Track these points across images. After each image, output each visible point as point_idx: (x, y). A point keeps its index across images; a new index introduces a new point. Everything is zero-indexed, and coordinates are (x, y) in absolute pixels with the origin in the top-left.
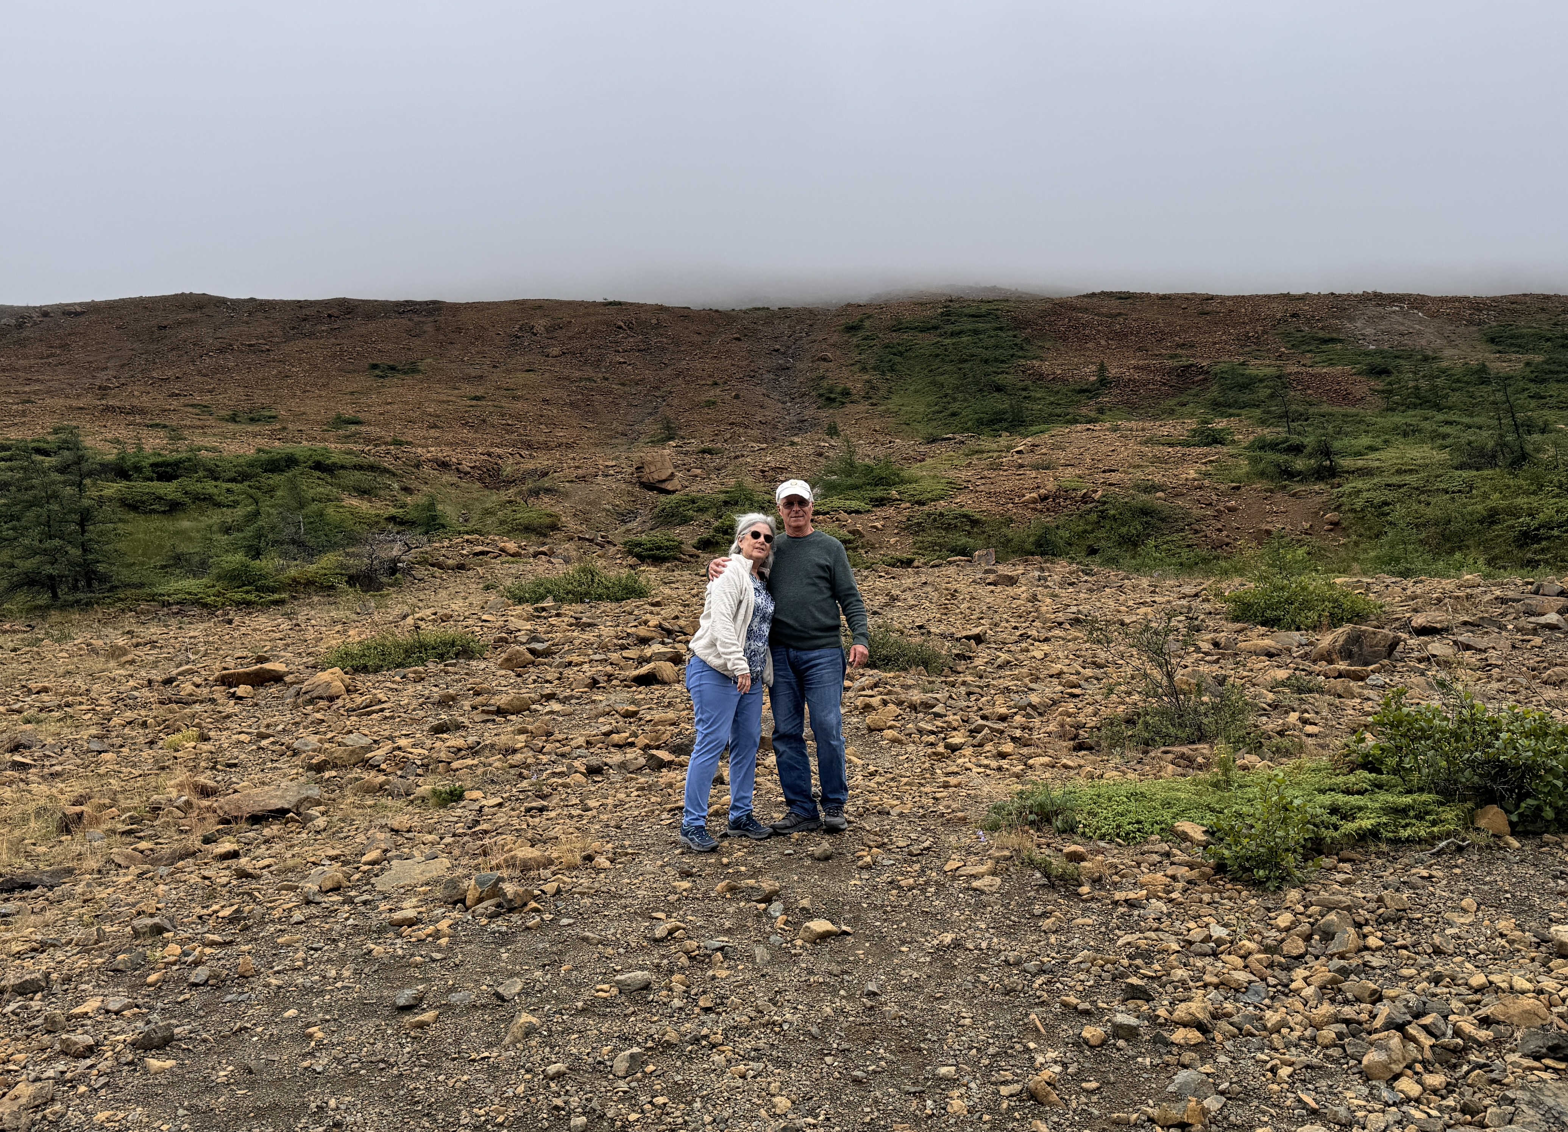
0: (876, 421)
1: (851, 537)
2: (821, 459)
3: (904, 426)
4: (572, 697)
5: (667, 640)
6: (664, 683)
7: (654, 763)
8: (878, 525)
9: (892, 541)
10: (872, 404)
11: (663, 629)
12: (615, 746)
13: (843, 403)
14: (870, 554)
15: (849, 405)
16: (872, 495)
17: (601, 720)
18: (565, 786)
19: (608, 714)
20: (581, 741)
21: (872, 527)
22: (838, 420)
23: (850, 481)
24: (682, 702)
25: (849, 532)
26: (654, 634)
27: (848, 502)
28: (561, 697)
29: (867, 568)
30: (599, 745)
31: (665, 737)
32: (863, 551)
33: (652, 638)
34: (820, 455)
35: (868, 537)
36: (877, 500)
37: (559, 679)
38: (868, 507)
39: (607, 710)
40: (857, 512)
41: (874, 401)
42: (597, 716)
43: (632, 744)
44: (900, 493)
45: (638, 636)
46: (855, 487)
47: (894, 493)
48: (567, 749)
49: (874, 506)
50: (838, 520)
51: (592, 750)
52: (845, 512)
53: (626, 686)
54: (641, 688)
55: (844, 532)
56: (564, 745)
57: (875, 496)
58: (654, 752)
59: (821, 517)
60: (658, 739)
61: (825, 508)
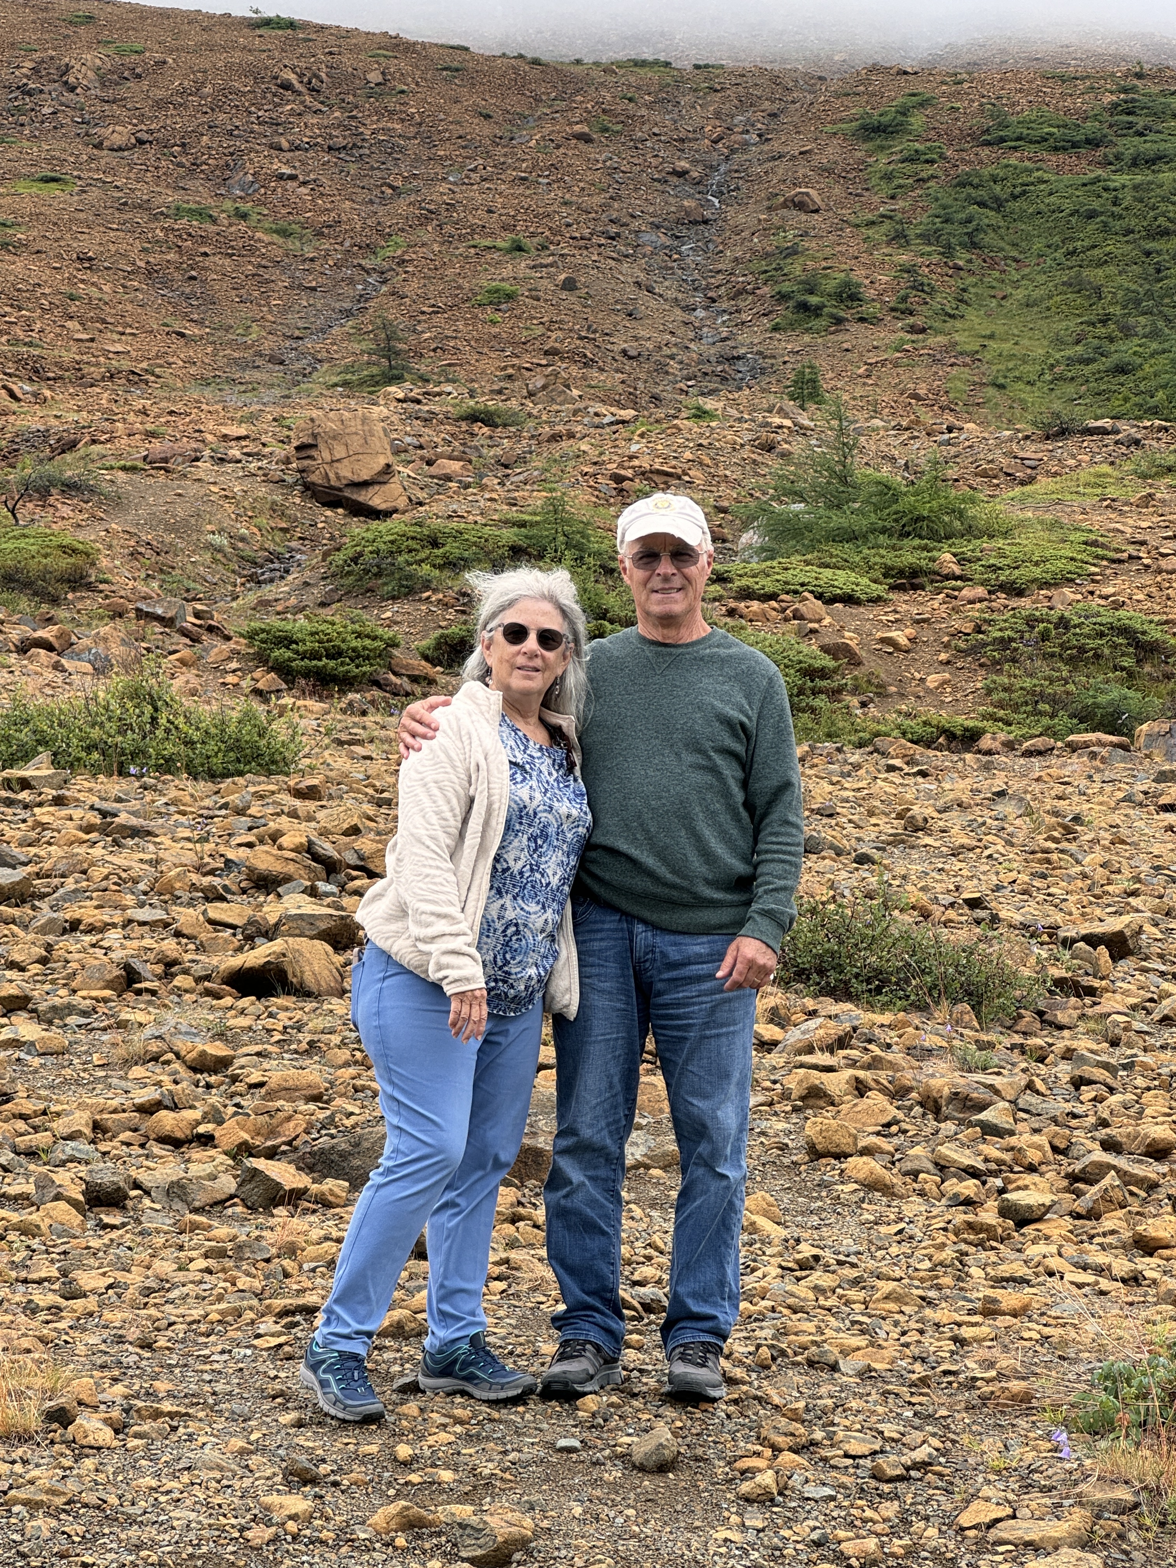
0: (918, 372)
1: (828, 662)
2: (766, 458)
3: (991, 391)
4: (70, 1009)
5: (322, 886)
6: (303, 992)
7: (255, 1192)
8: (900, 636)
9: (932, 681)
10: (913, 329)
11: (316, 858)
12: (165, 1140)
13: (839, 321)
14: (873, 710)
15: (854, 327)
16: (890, 558)
17: (137, 1071)
18: (26, 1230)
19: (155, 1059)
20: (80, 1120)
21: (883, 640)
22: (822, 363)
23: (838, 520)
24: (343, 1044)
25: (825, 649)
26: (291, 868)
27: (828, 573)
28: (42, 1007)
29: (860, 745)
30: (126, 1135)
31: (290, 1129)
32: (854, 701)
33: (288, 879)
34: (769, 448)
35: (872, 665)
36: (901, 573)
37: (43, 961)
38: (878, 590)
39: (154, 1047)
40: (849, 600)
41: (919, 321)
42: (128, 1063)
43: (207, 1140)
44: (961, 560)
45: (251, 870)
46: (851, 537)
47: (946, 559)
48: (42, 1139)
49: (893, 588)
50: (797, 615)
51: (104, 1147)
52: (819, 597)
53: (208, 993)
54: (246, 1002)
55: (810, 650)
56: (36, 1129)
57: (898, 563)
58: (261, 1164)
59: (755, 605)
60: (272, 1133)
61: (768, 585)
